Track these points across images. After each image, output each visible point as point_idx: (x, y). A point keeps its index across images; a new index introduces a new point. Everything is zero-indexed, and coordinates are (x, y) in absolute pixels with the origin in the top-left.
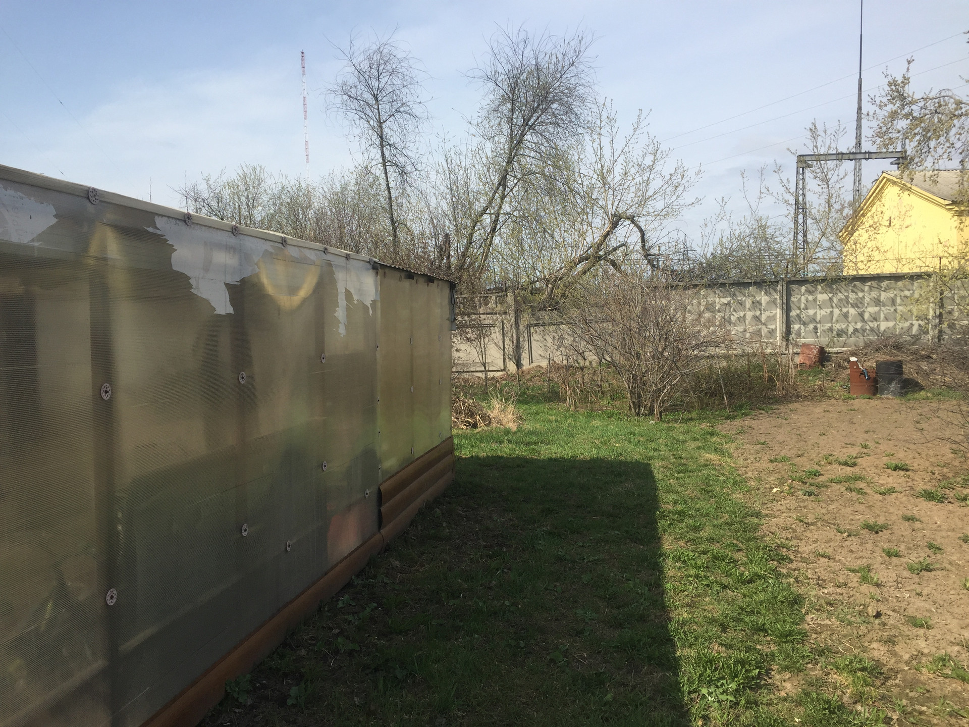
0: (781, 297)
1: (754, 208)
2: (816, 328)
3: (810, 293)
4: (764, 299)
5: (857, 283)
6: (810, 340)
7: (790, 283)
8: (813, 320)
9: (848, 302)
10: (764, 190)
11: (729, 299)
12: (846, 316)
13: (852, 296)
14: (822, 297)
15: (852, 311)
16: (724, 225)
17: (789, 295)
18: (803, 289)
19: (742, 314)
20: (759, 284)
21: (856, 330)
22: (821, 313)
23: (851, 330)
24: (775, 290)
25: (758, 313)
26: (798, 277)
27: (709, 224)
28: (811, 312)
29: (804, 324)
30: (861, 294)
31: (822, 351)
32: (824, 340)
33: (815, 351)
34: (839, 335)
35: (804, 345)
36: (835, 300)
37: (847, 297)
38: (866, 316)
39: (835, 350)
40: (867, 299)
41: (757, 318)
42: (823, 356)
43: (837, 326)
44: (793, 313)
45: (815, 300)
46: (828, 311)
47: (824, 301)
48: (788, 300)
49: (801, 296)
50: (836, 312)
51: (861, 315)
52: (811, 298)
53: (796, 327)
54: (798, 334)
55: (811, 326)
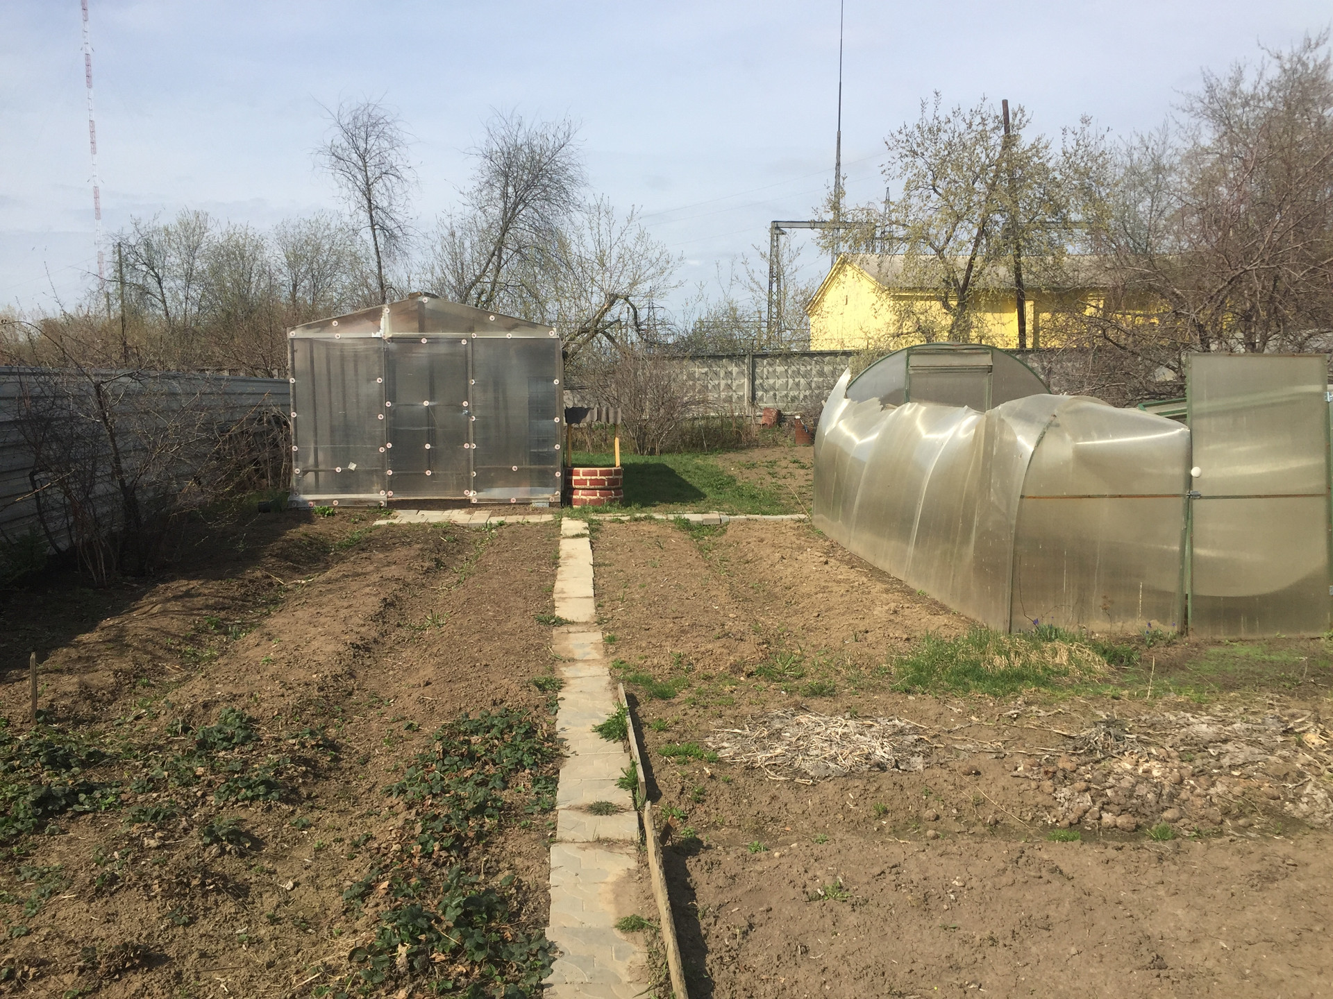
0: (748, 368)
1: (726, 292)
2: (775, 395)
3: (771, 365)
4: (735, 370)
5: (806, 358)
6: (770, 405)
7: (755, 356)
8: (773, 388)
9: (799, 373)
10: (734, 278)
11: (706, 369)
12: (798, 384)
13: (803, 368)
14: (780, 369)
15: (802, 381)
16: (702, 304)
17: (754, 367)
18: (765, 362)
19: (717, 382)
20: (731, 357)
21: (805, 397)
22: (780, 382)
23: (802, 397)
24: (744, 363)
25: (729, 382)
26: (761, 352)
27: (690, 304)
28: (771, 381)
29: (766, 391)
30: (809, 368)
31: (779, 413)
32: (781, 405)
33: (774, 414)
34: (793, 401)
35: (766, 409)
36: (790, 372)
37: (799, 370)
38: (813, 385)
39: (789, 413)
40: (814, 372)
41: (729, 387)
42: (780, 418)
43: (791, 393)
44: (758, 382)
45: (775, 371)
46: (784, 380)
47: (781, 372)
48: (754, 371)
49: (763, 368)
50: (791, 381)
51: (809, 384)
52: (771, 369)
53: (759, 393)
54: (761, 399)
55: (772, 393)
